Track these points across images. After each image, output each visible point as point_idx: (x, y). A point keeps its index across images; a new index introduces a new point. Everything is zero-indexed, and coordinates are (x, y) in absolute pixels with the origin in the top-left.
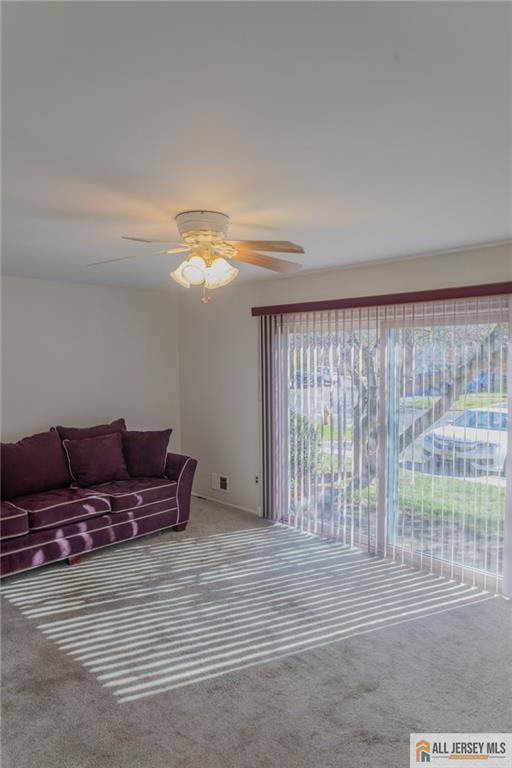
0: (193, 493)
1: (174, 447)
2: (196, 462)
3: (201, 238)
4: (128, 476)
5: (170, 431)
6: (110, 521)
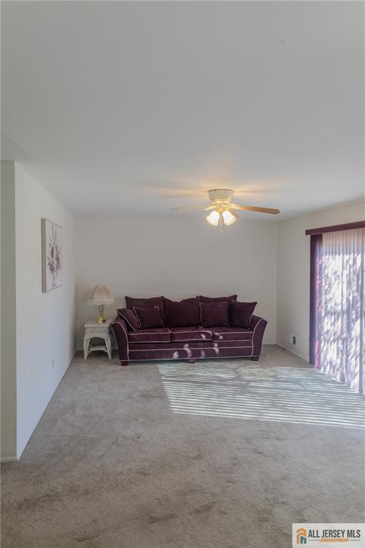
0: (263, 343)
1: (256, 313)
2: (266, 322)
4: (229, 325)
5: (256, 303)
6: (216, 345)
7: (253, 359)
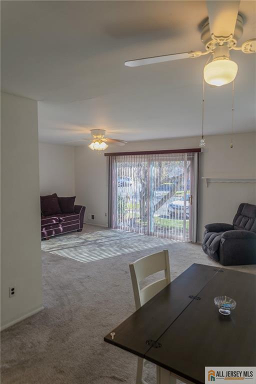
2: (85, 208)
3: (98, 137)
5: (75, 197)
6: (61, 226)
7: (78, 231)
